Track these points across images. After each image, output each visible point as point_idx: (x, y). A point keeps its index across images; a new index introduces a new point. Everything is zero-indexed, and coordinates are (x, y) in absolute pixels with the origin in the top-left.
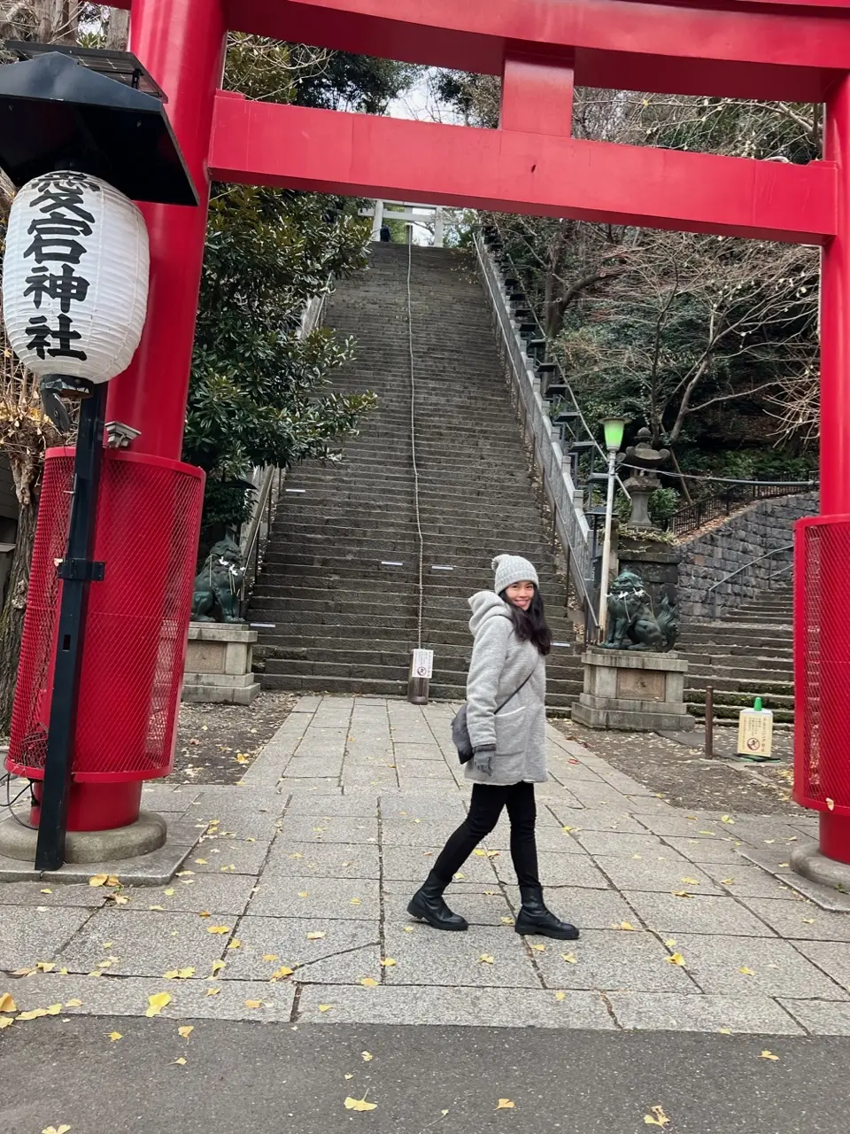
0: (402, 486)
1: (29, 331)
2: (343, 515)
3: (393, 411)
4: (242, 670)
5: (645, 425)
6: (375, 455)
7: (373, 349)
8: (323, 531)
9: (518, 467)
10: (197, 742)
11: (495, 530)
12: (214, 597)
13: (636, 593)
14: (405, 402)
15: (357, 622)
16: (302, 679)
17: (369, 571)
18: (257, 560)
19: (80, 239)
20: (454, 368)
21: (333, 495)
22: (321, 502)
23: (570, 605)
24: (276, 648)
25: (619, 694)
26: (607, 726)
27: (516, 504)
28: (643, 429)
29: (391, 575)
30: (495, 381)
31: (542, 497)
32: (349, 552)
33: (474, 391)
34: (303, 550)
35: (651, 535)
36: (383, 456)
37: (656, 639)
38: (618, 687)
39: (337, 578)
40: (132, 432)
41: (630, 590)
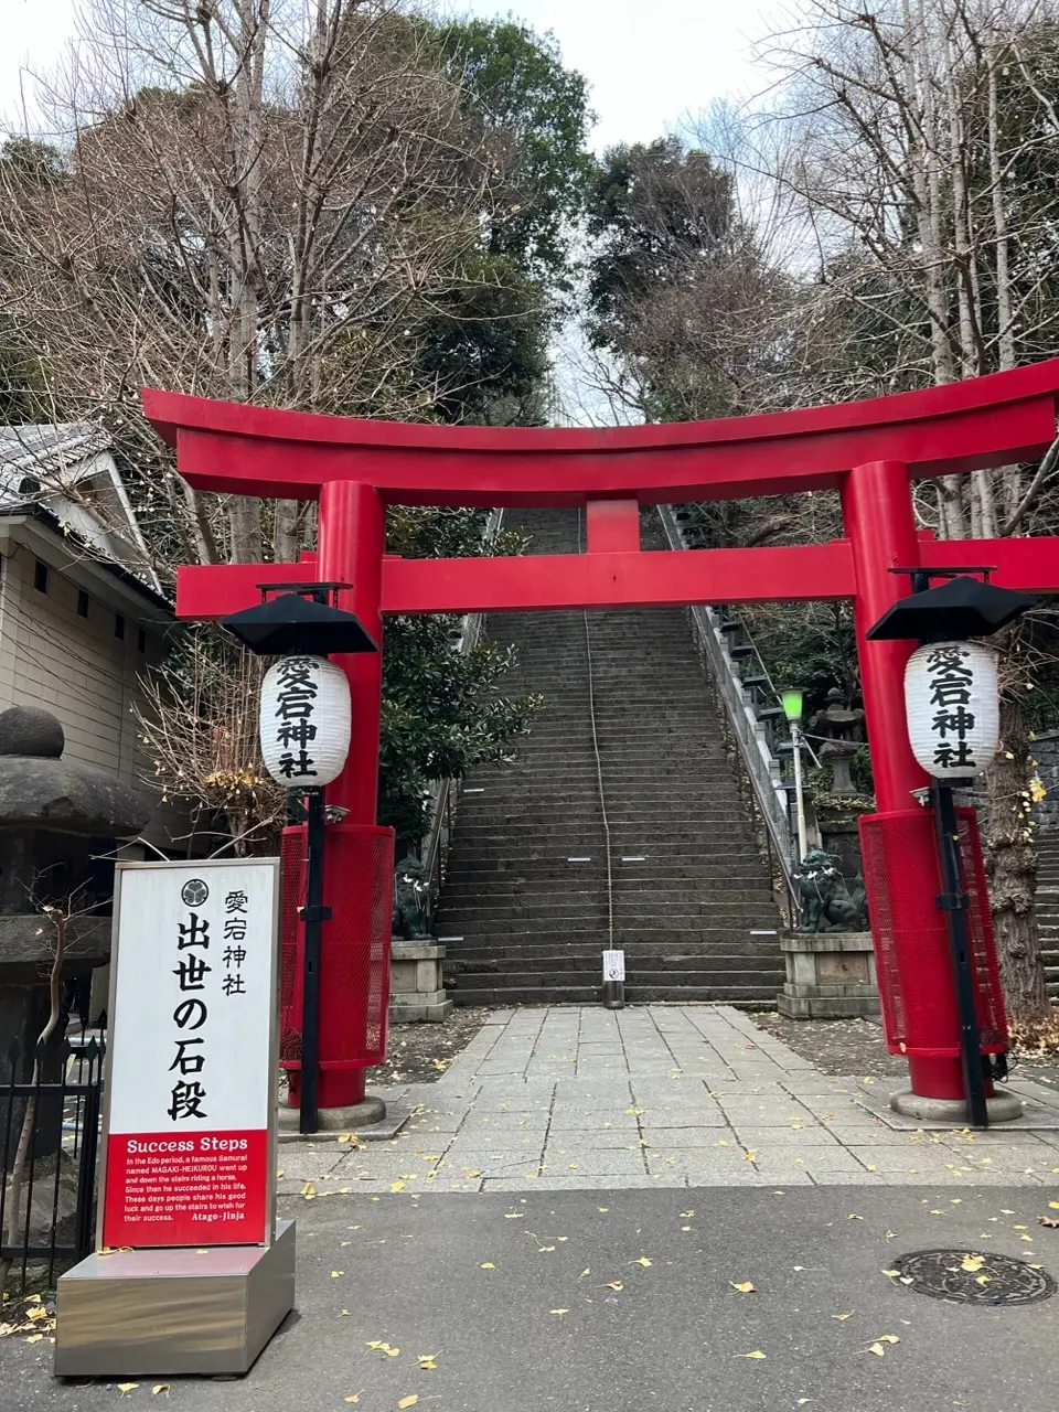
0: (584, 772)
1: (281, 763)
2: (525, 812)
3: (570, 690)
4: (433, 987)
5: (836, 685)
6: (554, 742)
7: (545, 623)
8: (505, 832)
9: (710, 737)
10: (399, 1056)
11: (688, 811)
12: (401, 916)
13: (826, 872)
14: (584, 679)
15: (546, 927)
16: (495, 992)
17: (554, 870)
18: (440, 869)
19: (310, 701)
20: (635, 634)
21: (513, 790)
22: (501, 800)
23: (776, 887)
24: (465, 962)
25: (819, 978)
26: (810, 1015)
27: (710, 780)
28: (833, 690)
29: (579, 872)
30: (681, 642)
31: (739, 768)
32: (534, 851)
33: (658, 656)
34: (486, 854)
35: (855, 802)
36: (564, 742)
37: (852, 918)
38: (817, 973)
39: (523, 881)
40: (344, 811)
41: (818, 869)
